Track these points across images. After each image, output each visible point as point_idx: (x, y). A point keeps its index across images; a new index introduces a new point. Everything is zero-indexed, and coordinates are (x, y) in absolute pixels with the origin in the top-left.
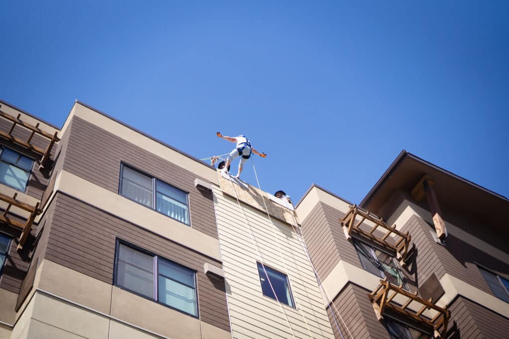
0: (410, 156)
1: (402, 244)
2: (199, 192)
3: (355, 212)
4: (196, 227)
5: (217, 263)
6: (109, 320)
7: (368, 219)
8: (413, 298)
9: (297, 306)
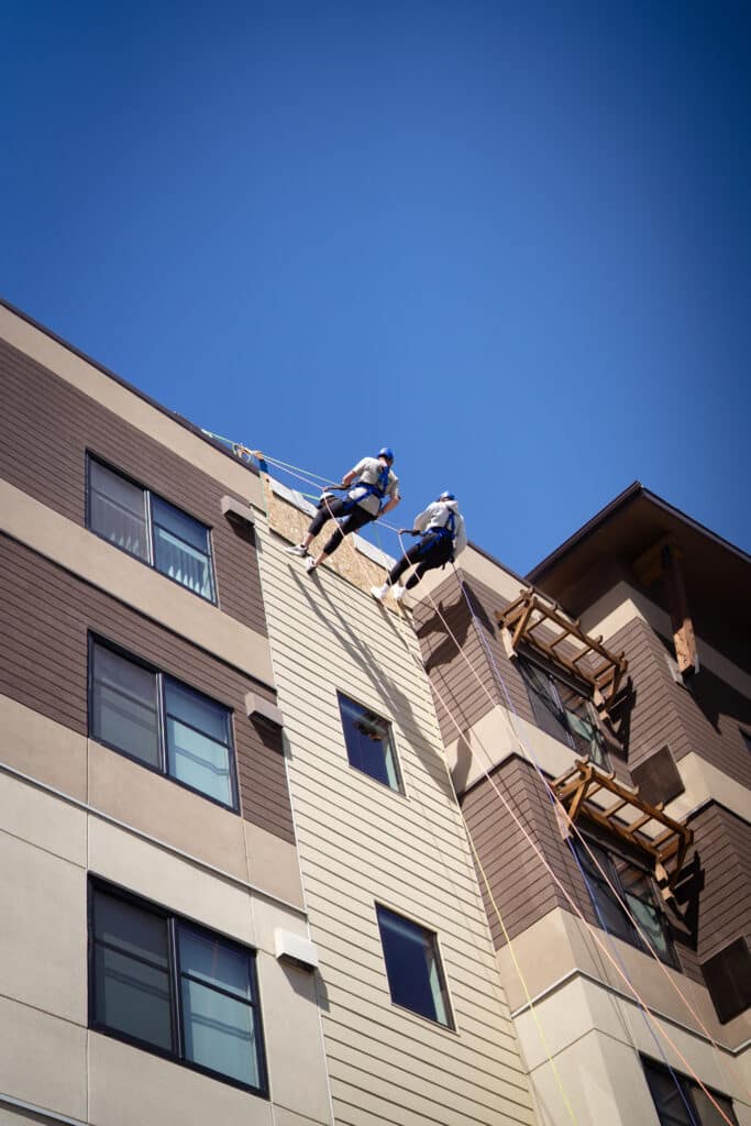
0: (648, 495)
1: (609, 675)
2: (230, 527)
3: (532, 604)
4: (229, 610)
5: (266, 692)
6: (85, 814)
7: (552, 619)
8: (627, 800)
9: (408, 790)
